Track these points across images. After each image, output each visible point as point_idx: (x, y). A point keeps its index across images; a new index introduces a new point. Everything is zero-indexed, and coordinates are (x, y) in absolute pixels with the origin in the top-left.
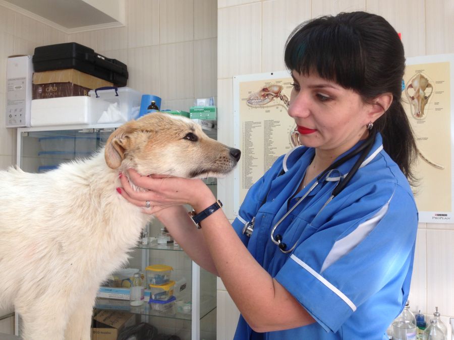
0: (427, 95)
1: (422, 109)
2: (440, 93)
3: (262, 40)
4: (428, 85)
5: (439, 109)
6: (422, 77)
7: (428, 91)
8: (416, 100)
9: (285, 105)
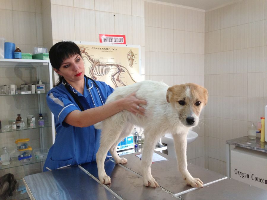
0: (133, 59)
1: (132, 63)
2: (136, 58)
3: (75, 25)
4: (134, 55)
5: (136, 64)
6: (132, 52)
7: (133, 57)
8: (130, 60)
9: (87, 57)
